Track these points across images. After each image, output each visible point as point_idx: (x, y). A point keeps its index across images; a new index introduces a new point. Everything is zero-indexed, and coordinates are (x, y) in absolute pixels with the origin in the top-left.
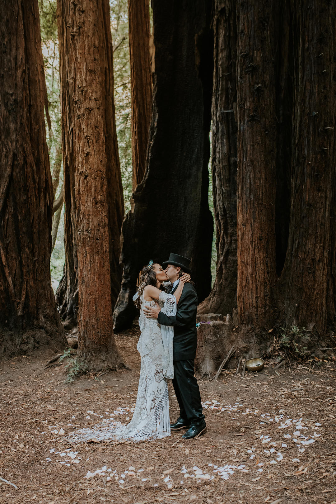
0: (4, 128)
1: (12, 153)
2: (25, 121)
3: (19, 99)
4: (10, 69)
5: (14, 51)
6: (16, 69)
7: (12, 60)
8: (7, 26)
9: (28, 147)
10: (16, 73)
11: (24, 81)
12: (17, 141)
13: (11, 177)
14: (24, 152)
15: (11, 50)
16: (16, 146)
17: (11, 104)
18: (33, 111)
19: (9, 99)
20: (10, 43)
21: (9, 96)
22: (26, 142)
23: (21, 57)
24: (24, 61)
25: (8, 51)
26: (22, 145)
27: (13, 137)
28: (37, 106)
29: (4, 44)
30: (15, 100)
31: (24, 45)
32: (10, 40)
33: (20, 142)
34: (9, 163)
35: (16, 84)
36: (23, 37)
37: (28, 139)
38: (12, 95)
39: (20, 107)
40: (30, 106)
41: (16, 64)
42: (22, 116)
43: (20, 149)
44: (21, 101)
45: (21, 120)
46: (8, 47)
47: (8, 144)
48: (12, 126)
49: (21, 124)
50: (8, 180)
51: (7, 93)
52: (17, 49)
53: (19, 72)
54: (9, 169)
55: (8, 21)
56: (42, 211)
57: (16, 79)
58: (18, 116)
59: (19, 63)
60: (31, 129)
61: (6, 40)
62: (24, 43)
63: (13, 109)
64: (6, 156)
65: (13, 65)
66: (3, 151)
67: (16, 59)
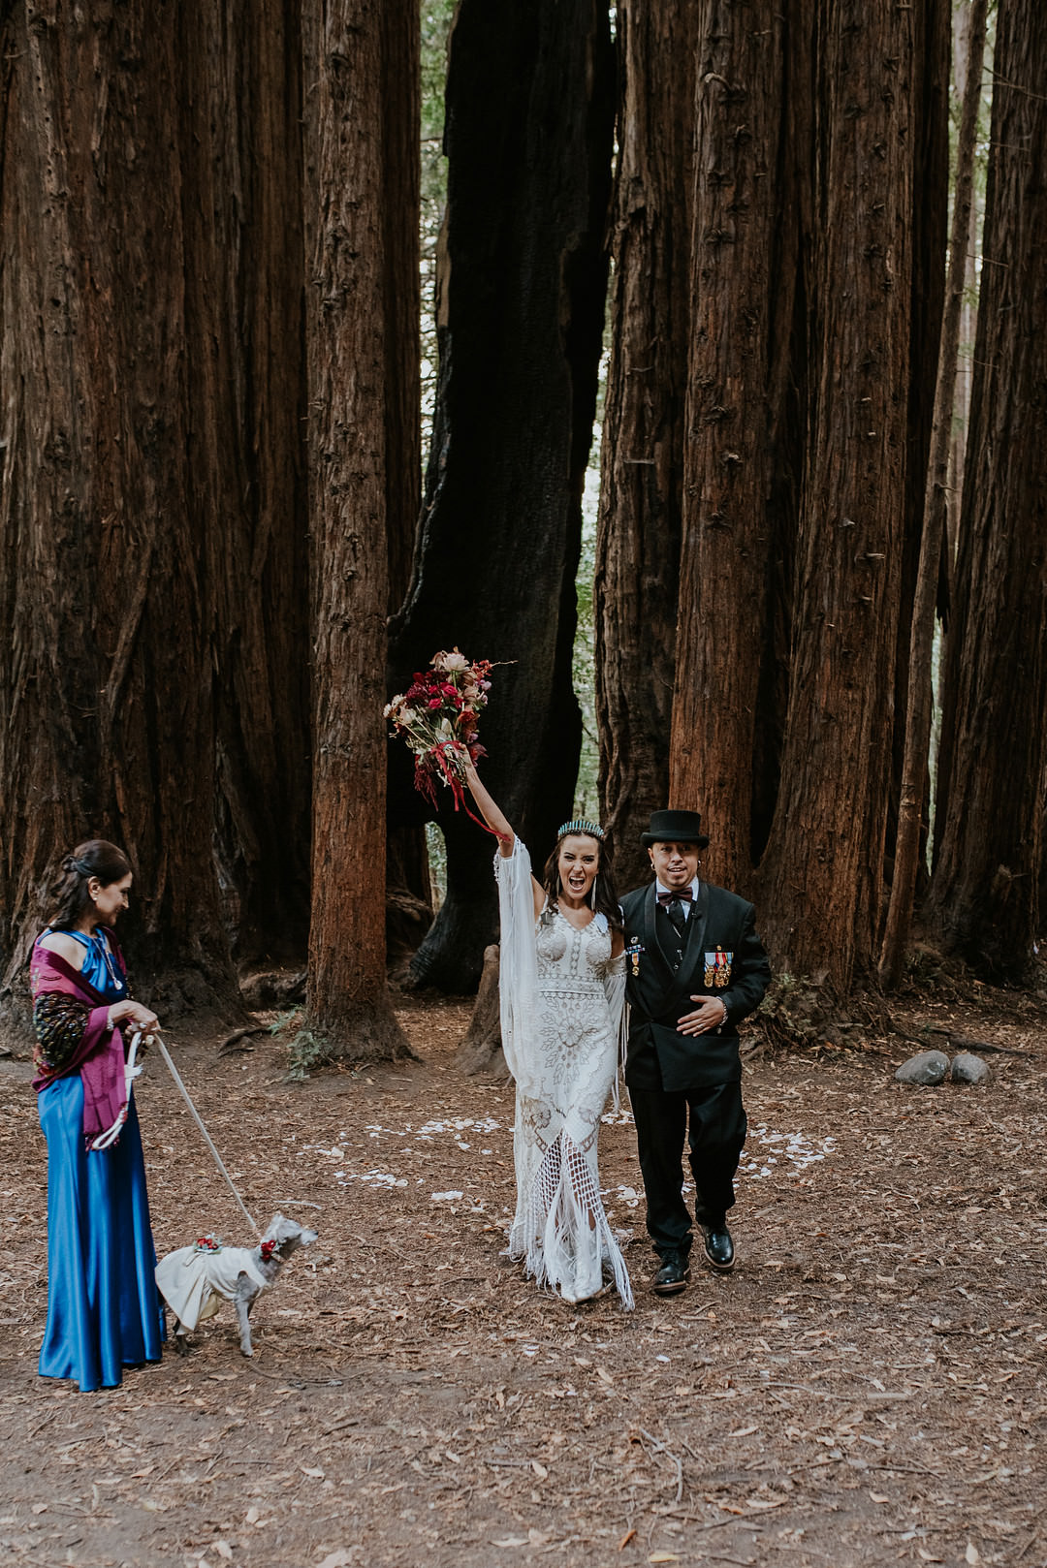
0: (132, 488)
1: (149, 550)
2: (178, 473)
3: (168, 421)
4: (149, 349)
5: (160, 307)
6: (164, 350)
7: (156, 328)
8: (147, 245)
9: (184, 535)
10: (163, 359)
11: (180, 379)
12: (159, 521)
13: (145, 604)
14: (175, 546)
15: (153, 303)
16: (158, 534)
17: (148, 433)
18: (196, 449)
19: (146, 420)
20: (153, 286)
21: (145, 413)
22: (181, 525)
23: (175, 321)
24: (182, 331)
25: (147, 304)
26: (170, 531)
27: (151, 512)
28: (204, 436)
29: (138, 289)
30: (159, 423)
31: (183, 292)
32: (152, 279)
33: (166, 525)
34: (143, 573)
35: (162, 385)
36: (181, 272)
37: (184, 518)
38: (151, 410)
39: (171, 440)
40: (190, 438)
41: (164, 336)
42: (173, 462)
43: (167, 541)
44: (173, 426)
45: (171, 472)
46: (148, 296)
47: (140, 528)
48: (150, 484)
49: (171, 480)
50: (139, 614)
51: (142, 406)
52: (168, 300)
53: (172, 357)
54: (141, 589)
55: (149, 233)
56: (206, 688)
57: (161, 373)
58: (165, 461)
59: (171, 336)
60: (190, 492)
61: (144, 277)
62: (183, 286)
63: (152, 444)
64: (137, 558)
65: (158, 340)
66: (129, 544)
67: (164, 325)
